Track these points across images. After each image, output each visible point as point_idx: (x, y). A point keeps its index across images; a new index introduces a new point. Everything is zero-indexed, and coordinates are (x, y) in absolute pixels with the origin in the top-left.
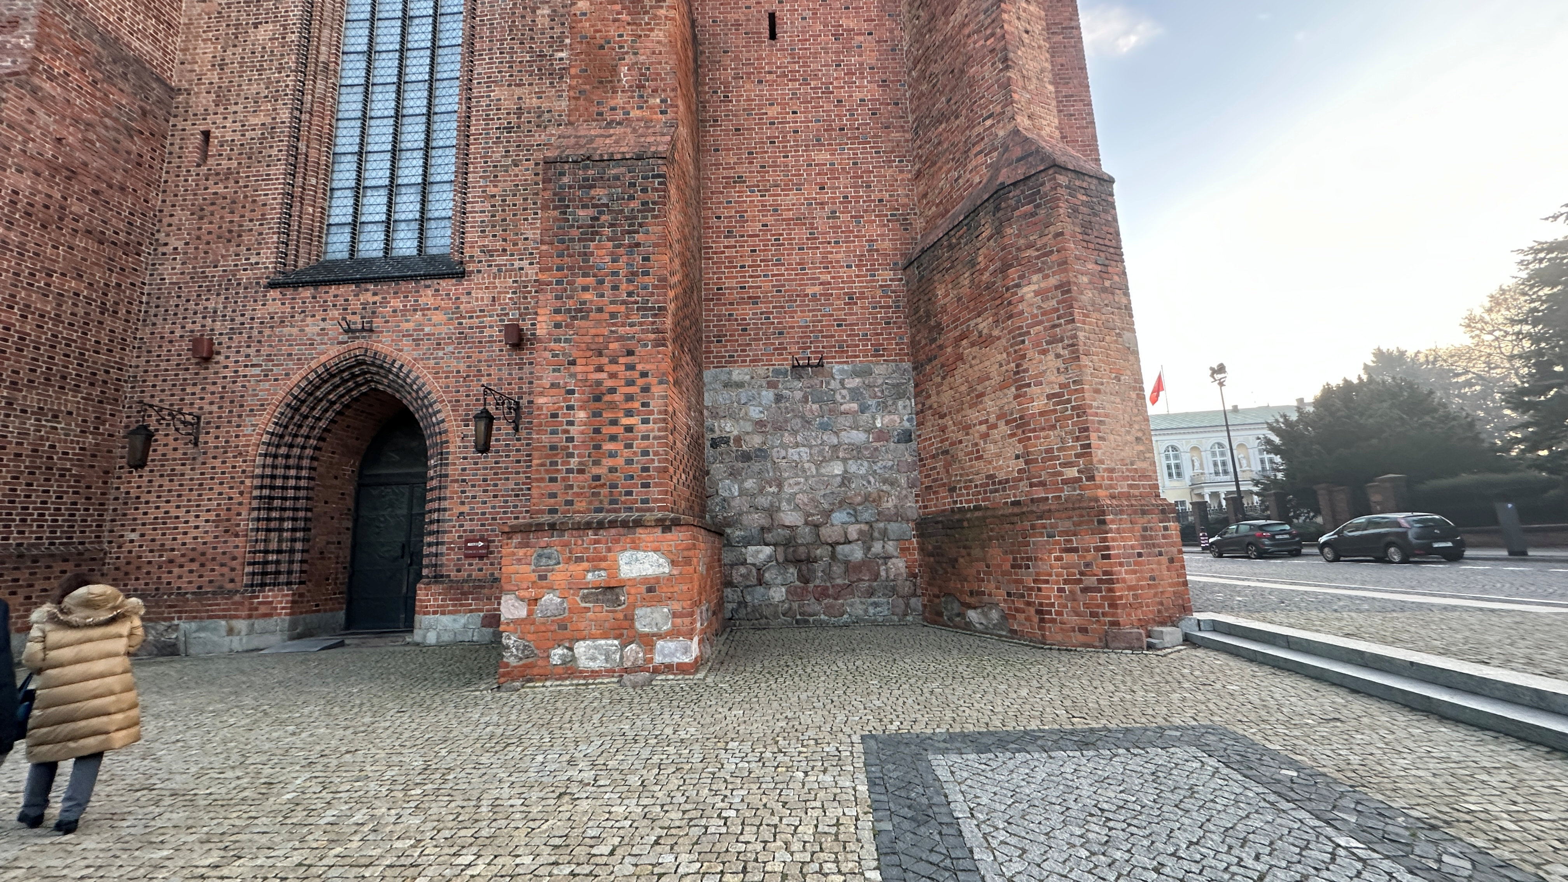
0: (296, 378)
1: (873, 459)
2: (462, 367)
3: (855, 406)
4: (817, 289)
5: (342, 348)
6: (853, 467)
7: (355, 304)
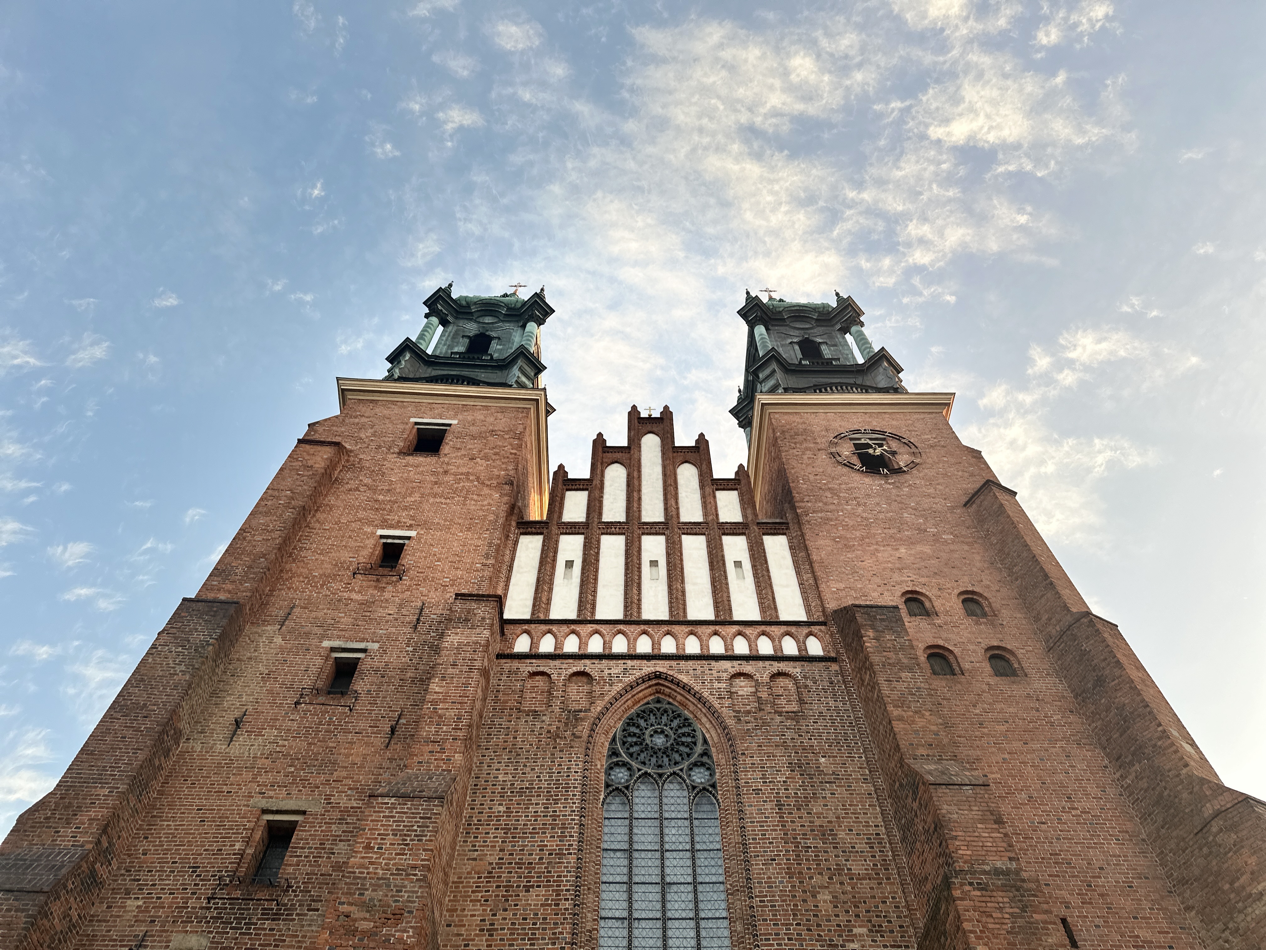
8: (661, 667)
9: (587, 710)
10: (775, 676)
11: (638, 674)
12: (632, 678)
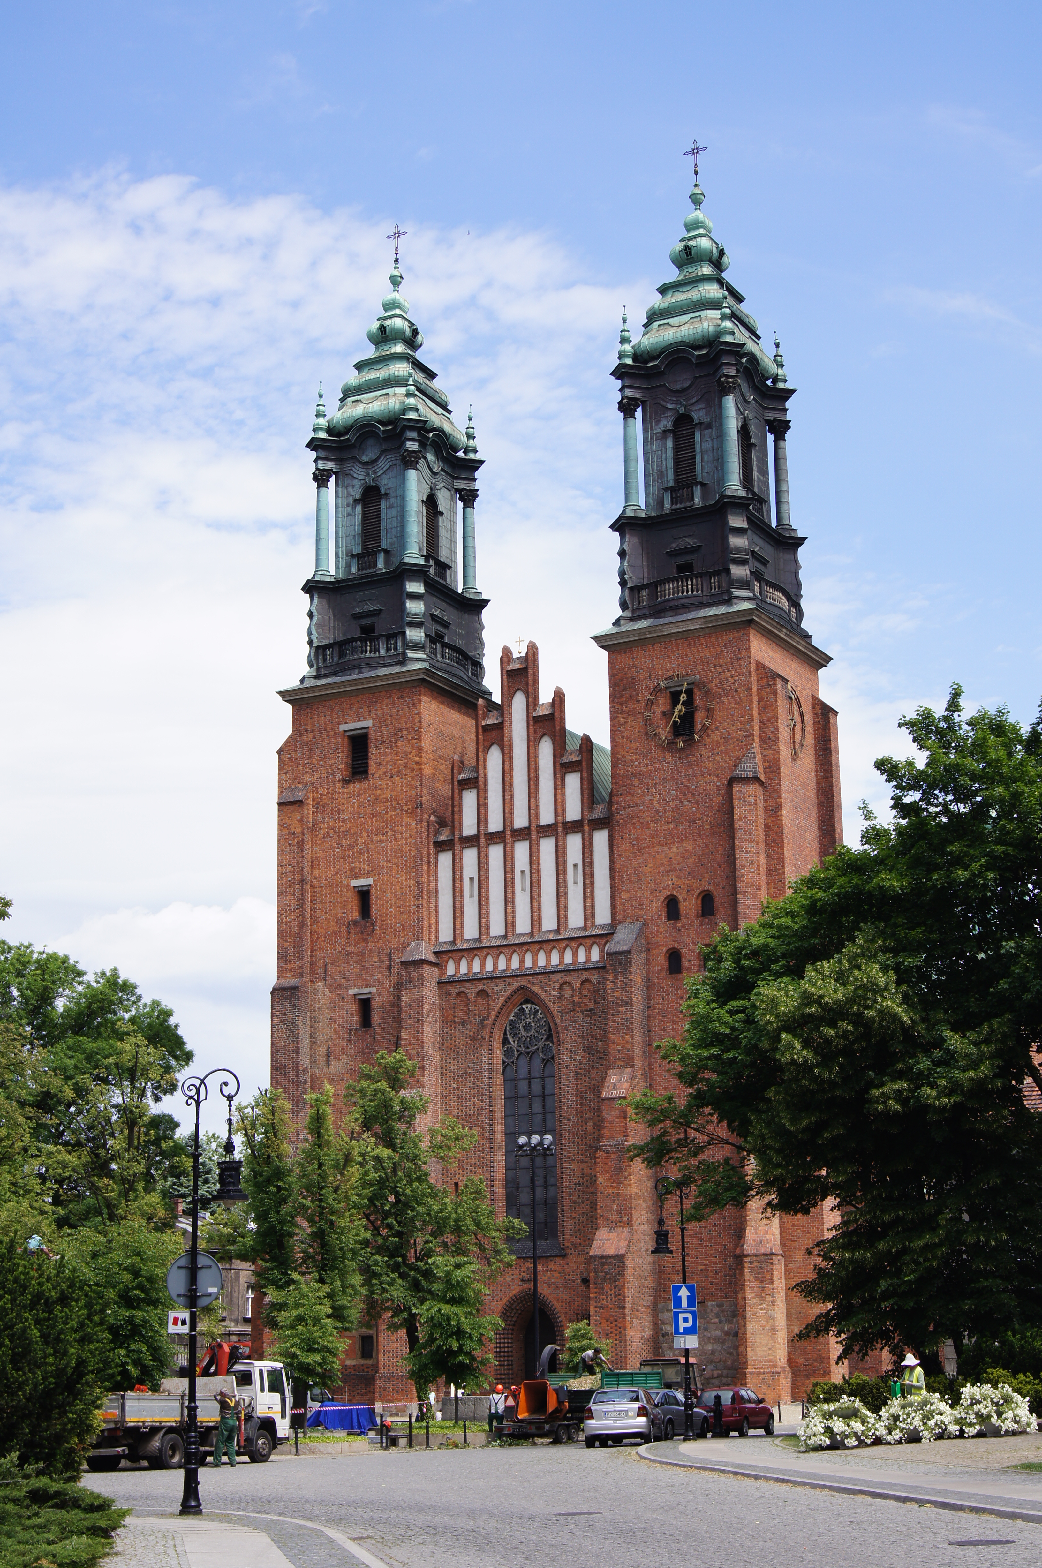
0: (504, 1301)
1: (723, 1342)
2: (567, 1298)
3: (717, 1320)
4: (703, 1267)
5: (521, 1288)
6: (715, 1347)
7: (524, 1268)
8: (523, 982)
9: (487, 1019)
10: (583, 983)
11: (512, 988)
12: (509, 992)
